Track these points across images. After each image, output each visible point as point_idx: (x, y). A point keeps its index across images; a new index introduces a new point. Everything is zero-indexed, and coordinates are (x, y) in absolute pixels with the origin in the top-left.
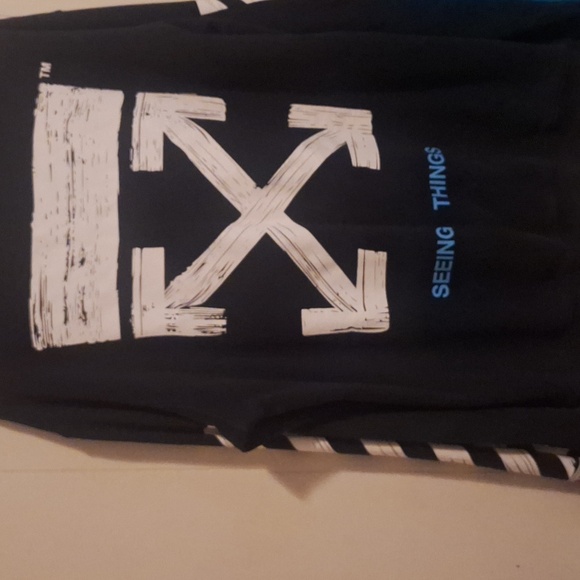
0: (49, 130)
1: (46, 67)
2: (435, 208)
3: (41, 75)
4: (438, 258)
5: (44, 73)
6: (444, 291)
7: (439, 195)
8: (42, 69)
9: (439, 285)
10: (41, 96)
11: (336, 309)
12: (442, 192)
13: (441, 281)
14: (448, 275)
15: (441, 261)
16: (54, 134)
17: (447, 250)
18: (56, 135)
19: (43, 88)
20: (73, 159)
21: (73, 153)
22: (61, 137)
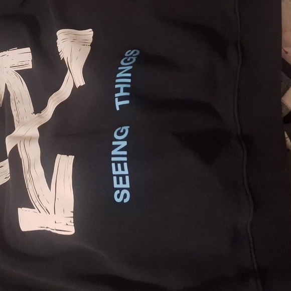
2: (118, 109)
4: (113, 159)
6: (125, 196)
7: (122, 94)
9: (121, 189)
11: (36, 210)
12: (125, 90)
13: (121, 185)
14: (127, 178)
15: (116, 163)
17: (120, 150)
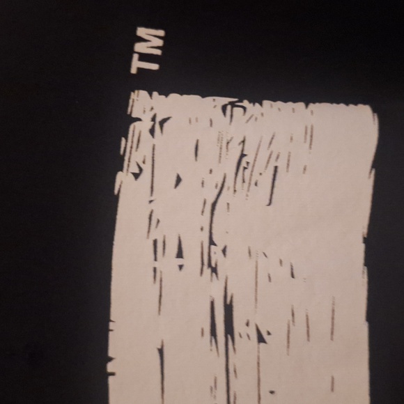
0: (156, 234)
1: (150, 40)
3: (136, 65)
5: (143, 57)
8: (140, 47)
10: (135, 128)
16: (172, 249)
18: (180, 254)
19: (142, 103)
20: (229, 329)
21: (229, 309)
22: (192, 258)
